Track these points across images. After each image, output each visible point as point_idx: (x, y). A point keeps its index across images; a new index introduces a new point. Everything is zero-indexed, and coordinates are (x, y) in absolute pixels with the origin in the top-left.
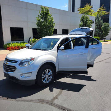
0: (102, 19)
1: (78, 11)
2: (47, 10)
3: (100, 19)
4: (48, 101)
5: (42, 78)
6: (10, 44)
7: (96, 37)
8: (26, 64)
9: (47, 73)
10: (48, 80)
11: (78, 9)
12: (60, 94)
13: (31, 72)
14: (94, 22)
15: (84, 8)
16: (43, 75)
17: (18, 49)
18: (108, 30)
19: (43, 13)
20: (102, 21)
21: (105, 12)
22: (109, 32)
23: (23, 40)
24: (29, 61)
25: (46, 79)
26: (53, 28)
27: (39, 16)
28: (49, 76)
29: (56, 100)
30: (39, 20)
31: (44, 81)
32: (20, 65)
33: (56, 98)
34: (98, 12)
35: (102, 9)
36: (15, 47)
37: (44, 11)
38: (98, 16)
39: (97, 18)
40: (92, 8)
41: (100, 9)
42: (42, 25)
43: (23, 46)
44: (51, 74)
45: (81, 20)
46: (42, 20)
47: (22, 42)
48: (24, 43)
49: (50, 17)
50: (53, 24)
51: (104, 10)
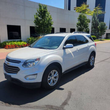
0: (98, 18)
1: (74, 10)
2: (45, 8)
3: (96, 18)
4: (57, 107)
5: (48, 80)
6: (7, 42)
7: (93, 36)
8: (31, 65)
9: (53, 74)
10: (53, 82)
11: (75, 8)
12: (69, 99)
13: (37, 74)
14: (91, 21)
15: (80, 7)
16: (49, 77)
17: (15, 48)
18: (104, 30)
19: (41, 11)
20: (98, 20)
21: (101, 11)
22: (105, 32)
23: (21, 38)
24: (34, 62)
25: (52, 81)
26: (51, 26)
27: (37, 14)
28: (55, 78)
29: (66, 106)
30: (37, 18)
31: (49, 84)
32: (24, 66)
33: (66, 103)
34: (94, 11)
35: (99, 9)
36: (12, 46)
37: (42, 9)
38: (94, 16)
39: (94, 17)
40: (88, 7)
41: (96, 9)
42: (39, 23)
43: (20, 44)
44: (57, 76)
45: (79, 19)
46: (39, 18)
47: (19, 40)
48: (21, 41)
49: (48, 15)
50: (51, 22)
51: (100, 10)
